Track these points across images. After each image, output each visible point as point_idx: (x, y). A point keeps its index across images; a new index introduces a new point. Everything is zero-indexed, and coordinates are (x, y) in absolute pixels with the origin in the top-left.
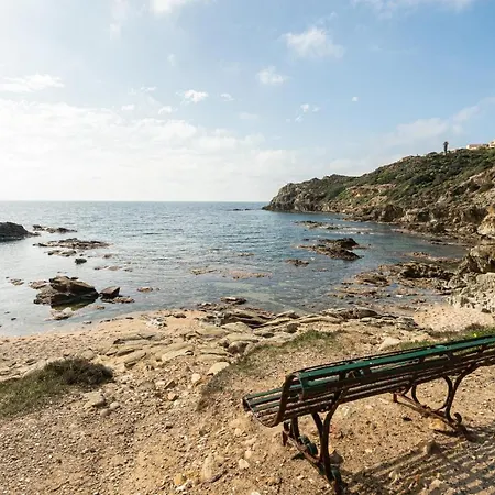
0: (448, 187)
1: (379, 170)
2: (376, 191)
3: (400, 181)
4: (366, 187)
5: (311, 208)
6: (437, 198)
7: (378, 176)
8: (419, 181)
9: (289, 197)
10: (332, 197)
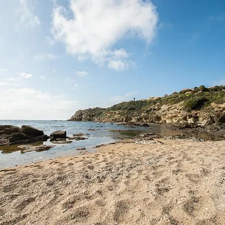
0: (144, 110)
1: (115, 106)
2: (115, 113)
3: (123, 109)
4: (111, 111)
5: (90, 120)
6: (141, 114)
7: (114, 108)
8: (130, 109)
9: (80, 115)
10: (98, 116)
